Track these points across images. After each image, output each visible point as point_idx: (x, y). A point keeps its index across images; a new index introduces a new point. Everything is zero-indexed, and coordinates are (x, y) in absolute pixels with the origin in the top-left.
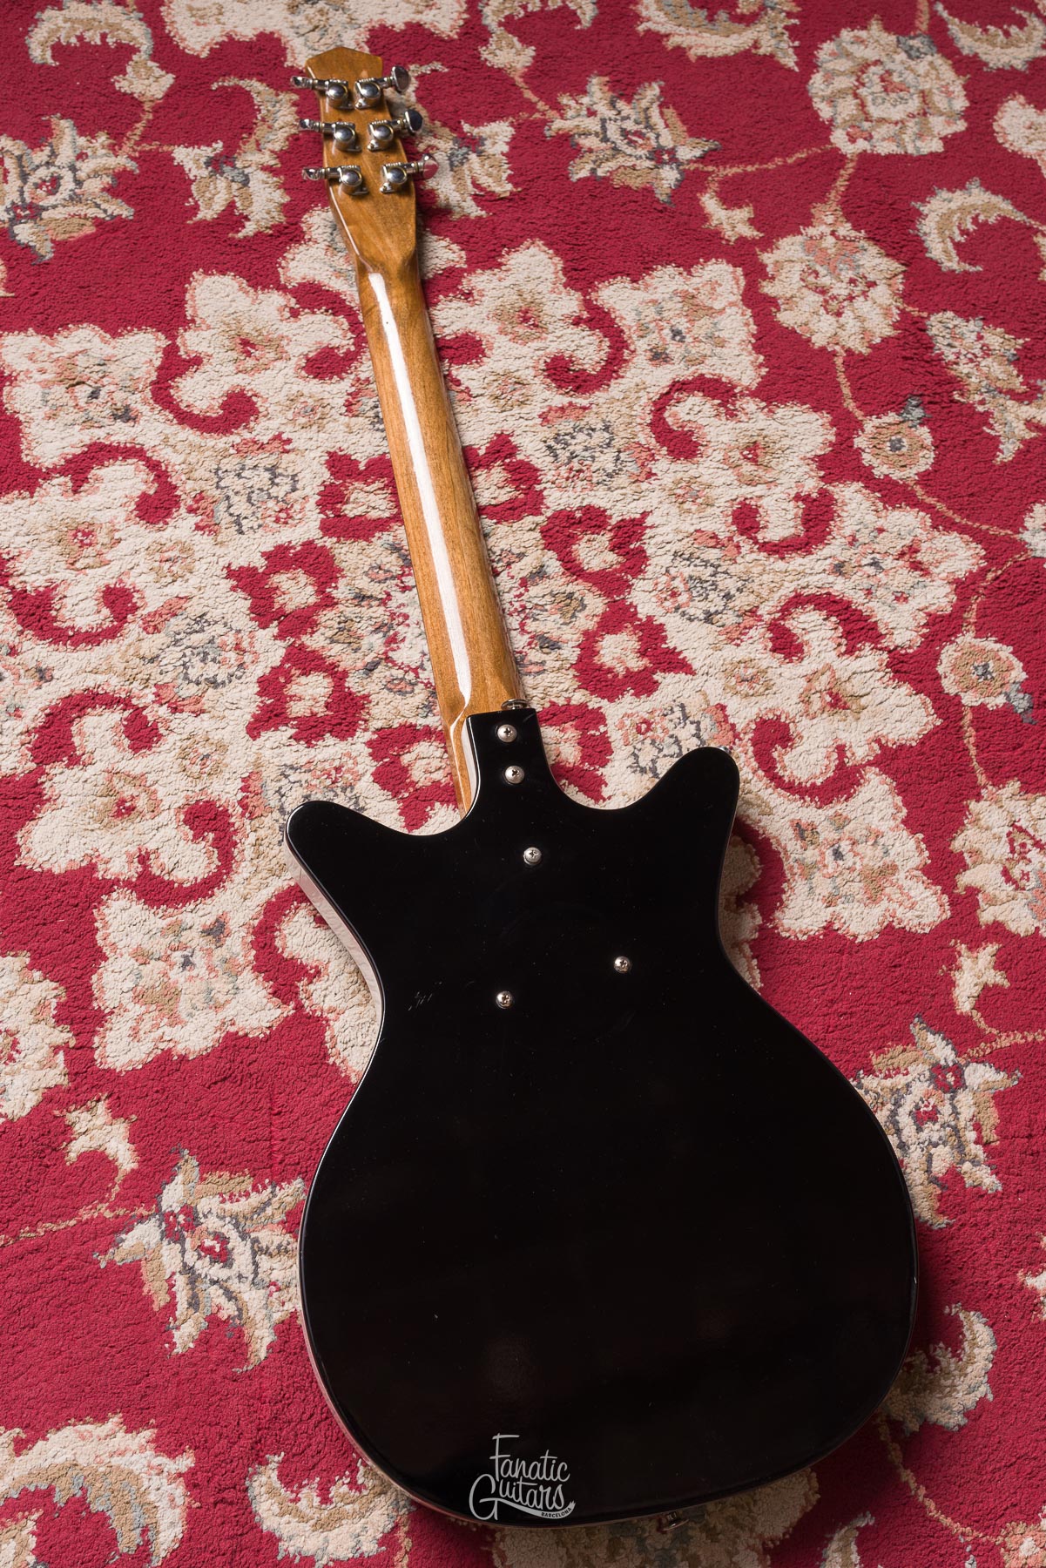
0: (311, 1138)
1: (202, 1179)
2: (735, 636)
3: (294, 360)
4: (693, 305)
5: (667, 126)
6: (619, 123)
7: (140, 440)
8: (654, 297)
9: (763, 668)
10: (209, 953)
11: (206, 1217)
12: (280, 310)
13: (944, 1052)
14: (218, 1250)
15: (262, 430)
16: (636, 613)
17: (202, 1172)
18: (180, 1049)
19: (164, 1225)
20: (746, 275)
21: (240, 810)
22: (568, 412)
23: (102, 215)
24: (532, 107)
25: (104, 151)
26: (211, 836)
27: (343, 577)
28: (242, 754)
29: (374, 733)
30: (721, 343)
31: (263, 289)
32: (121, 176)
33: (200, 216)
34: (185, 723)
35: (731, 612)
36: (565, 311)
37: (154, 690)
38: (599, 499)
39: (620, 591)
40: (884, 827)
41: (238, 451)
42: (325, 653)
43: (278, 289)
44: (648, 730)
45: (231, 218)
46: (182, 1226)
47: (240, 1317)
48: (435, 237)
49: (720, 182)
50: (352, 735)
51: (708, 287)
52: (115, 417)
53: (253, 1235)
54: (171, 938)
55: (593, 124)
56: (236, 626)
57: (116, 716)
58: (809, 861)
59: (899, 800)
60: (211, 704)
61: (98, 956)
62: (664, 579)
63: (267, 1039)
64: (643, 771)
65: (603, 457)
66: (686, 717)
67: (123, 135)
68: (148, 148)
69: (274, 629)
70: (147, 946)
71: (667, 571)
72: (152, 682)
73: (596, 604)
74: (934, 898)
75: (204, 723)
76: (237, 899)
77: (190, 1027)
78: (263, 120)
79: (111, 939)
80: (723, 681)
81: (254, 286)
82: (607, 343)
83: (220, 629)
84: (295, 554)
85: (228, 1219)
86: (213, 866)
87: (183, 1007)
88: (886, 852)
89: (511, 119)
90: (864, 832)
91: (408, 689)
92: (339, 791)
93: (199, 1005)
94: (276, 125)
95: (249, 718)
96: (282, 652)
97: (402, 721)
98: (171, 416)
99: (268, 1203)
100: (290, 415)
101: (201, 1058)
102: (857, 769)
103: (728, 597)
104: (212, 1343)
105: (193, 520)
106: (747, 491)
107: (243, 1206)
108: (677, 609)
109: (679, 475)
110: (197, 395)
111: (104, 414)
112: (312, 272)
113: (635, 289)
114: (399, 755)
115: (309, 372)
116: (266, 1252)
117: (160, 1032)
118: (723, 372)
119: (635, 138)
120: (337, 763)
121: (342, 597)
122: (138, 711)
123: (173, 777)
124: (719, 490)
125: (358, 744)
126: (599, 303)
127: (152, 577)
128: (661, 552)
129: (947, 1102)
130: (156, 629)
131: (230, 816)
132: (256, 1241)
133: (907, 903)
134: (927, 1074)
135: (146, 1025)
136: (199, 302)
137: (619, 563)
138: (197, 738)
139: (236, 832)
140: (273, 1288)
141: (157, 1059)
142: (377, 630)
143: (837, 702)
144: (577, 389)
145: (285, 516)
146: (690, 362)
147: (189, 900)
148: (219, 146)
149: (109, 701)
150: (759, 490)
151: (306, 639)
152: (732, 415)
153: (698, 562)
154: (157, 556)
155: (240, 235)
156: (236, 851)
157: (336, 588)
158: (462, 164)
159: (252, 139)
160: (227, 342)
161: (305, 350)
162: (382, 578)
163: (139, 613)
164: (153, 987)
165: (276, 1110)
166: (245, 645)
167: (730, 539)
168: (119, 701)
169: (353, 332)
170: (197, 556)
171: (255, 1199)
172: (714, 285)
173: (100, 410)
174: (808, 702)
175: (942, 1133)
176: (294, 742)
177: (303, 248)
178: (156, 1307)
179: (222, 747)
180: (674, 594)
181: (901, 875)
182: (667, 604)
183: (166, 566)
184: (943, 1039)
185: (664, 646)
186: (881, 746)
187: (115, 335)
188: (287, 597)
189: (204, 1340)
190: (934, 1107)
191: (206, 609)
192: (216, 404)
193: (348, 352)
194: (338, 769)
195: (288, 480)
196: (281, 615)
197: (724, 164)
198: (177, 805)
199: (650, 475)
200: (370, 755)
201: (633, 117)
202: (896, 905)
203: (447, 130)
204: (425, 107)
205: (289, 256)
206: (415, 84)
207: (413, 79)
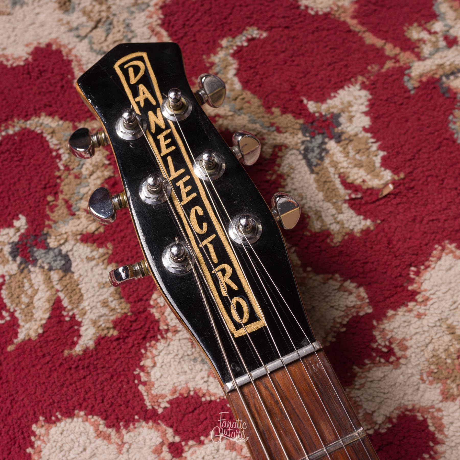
12: (158, 451)
24: (379, 55)
43: (146, 420)
48: (319, 278)
78: (67, 168)
89: (360, 78)
94: (85, 172)
112: (183, 378)
148: (22, 222)
155: (78, 349)
158: (322, 159)
159: (60, 202)
177: (161, 345)
203: (290, 117)
204: (254, 92)
205: (147, 363)
206: (234, 65)
207: (230, 59)
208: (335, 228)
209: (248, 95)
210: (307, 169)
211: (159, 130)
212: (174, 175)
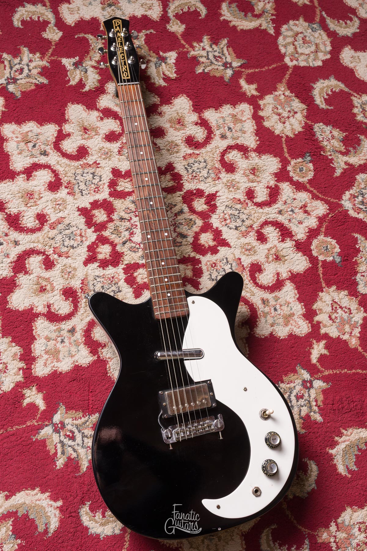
0: (101, 400)
1: (66, 413)
2: (245, 234)
3: (101, 135)
4: (235, 119)
5: (229, 54)
6: (213, 53)
7: (49, 162)
8: (222, 116)
9: (254, 246)
10: (70, 338)
11: (67, 425)
12: (97, 118)
13: (306, 376)
14: (71, 436)
15: (90, 160)
16: (212, 226)
17: (66, 410)
18: (60, 370)
19: (54, 428)
20: (254, 108)
21: (80, 290)
22: (192, 155)
23: (37, 82)
24: (183, 47)
25: (38, 59)
26: (71, 299)
27: (116, 211)
28: (81, 271)
29: (125, 265)
30: (244, 132)
31: (91, 110)
32: (44, 68)
33: (70, 83)
34: (63, 261)
35: (244, 226)
36: (193, 120)
37: (53, 249)
38: (202, 186)
39: (207, 218)
40: (291, 300)
41: (82, 167)
42: (110, 238)
43: (96, 110)
44: (215, 266)
45: (81, 84)
46: (60, 428)
47: (78, 457)
48: (149, 93)
49: (246, 75)
50: (118, 266)
51: (241, 113)
52: (41, 154)
53: (82, 431)
54: (57, 333)
55: (204, 53)
56: (80, 228)
57: (40, 258)
58: (266, 311)
59: (296, 291)
60: (71, 254)
61: (33, 339)
62: (222, 214)
63: (88, 367)
64: (213, 280)
65: (203, 172)
66: (228, 262)
67: (45, 53)
68: (53, 58)
69: (93, 229)
70: (49, 336)
71: (223, 212)
72: (52, 246)
73: (199, 223)
74: (306, 325)
75: (69, 261)
76: (79, 320)
77: (63, 363)
78: (93, 49)
79: (38, 333)
80: (240, 250)
81: (88, 109)
82: (206, 131)
83: (75, 229)
84: (100, 203)
85: (74, 426)
86: (71, 309)
87: (61, 356)
88: (291, 309)
89: (176, 51)
90: (284, 302)
91: (137, 251)
92: (113, 285)
93: (66, 356)
95: (84, 259)
96: (95, 237)
97: (134, 261)
98: (60, 154)
99: (87, 421)
100: (100, 155)
101: (67, 373)
102: (283, 281)
103: (243, 221)
104: (69, 466)
105: (67, 190)
106: (251, 184)
107: (79, 422)
108: (226, 225)
109: (229, 179)
110: (68, 147)
111: (37, 153)
113: (216, 112)
114: (133, 273)
115: (106, 140)
116: (87, 437)
117: (53, 364)
118: (245, 142)
119: (218, 59)
120: (112, 275)
121: (115, 218)
122: (48, 256)
123: (59, 279)
124: (242, 184)
125: (120, 269)
126: (204, 117)
127: (53, 210)
128: (222, 205)
129: (307, 392)
130: (54, 228)
131: (77, 292)
132: (83, 433)
133: (297, 326)
134: (301, 383)
135: (49, 362)
136: (70, 114)
137: (207, 209)
138: (67, 266)
139: (79, 298)
140: (88, 448)
141: (52, 373)
142: (127, 230)
143: (278, 258)
144: (196, 148)
145: (97, 190)
146: (234, 139)
147: (63, 321)
148: (77, 58)
149: (38, 253)
150: (255, 184)
151: (103, 233)
152: (247, 158)
153: (233, 209)
154: (55, 203)
155: (84, 90)
156: (79, 304)
157: (114, 215)
158: (159, 66)
159: (89, 56)
160: (79, 128)
161: (105, 132)
162: (129, 212)
163: (48, 222)
164: (51, 349)
165: (91, 391)
166: (83, 234)
167: (245, 201)
168: (41, 253)
169: (121, 126)
170: (68, 203)
171: (83, 420)
172: (243, 112)
173: (36, 152)
174: (268, 258)
175: (305, 403)
176: (99, 268)
177: (105, 96)
178: (51, 454)
179: (75, 269)
180: (225, 220)
181: (296, 317)
182: (223, 223)
183: (57, 206)
184: (307, 372)
185: (221, 238)
186: (291, 273)
187: (41, 125)
188: (97, 218)
189: (66, 465)
190: (303, 394)
191: (70, 222)
192: (75, 150)
193: (119, 133)
194: (113, 277)
195: (98, 177)
196: (95, 224)
197: (248, 69)
198: (60, 289)
199: (219, 178)
200: (124, 273)
201: (218, 51)
202: (294, 327)
203: (155, 54)
204: (147, 45)
205: (100, 98)
206: (144, 37)
207: (144, 36)
208: (157, 83)
209: (145, 46)
210: (155, 67)
211: (119, 37)
212: (120, 46)
